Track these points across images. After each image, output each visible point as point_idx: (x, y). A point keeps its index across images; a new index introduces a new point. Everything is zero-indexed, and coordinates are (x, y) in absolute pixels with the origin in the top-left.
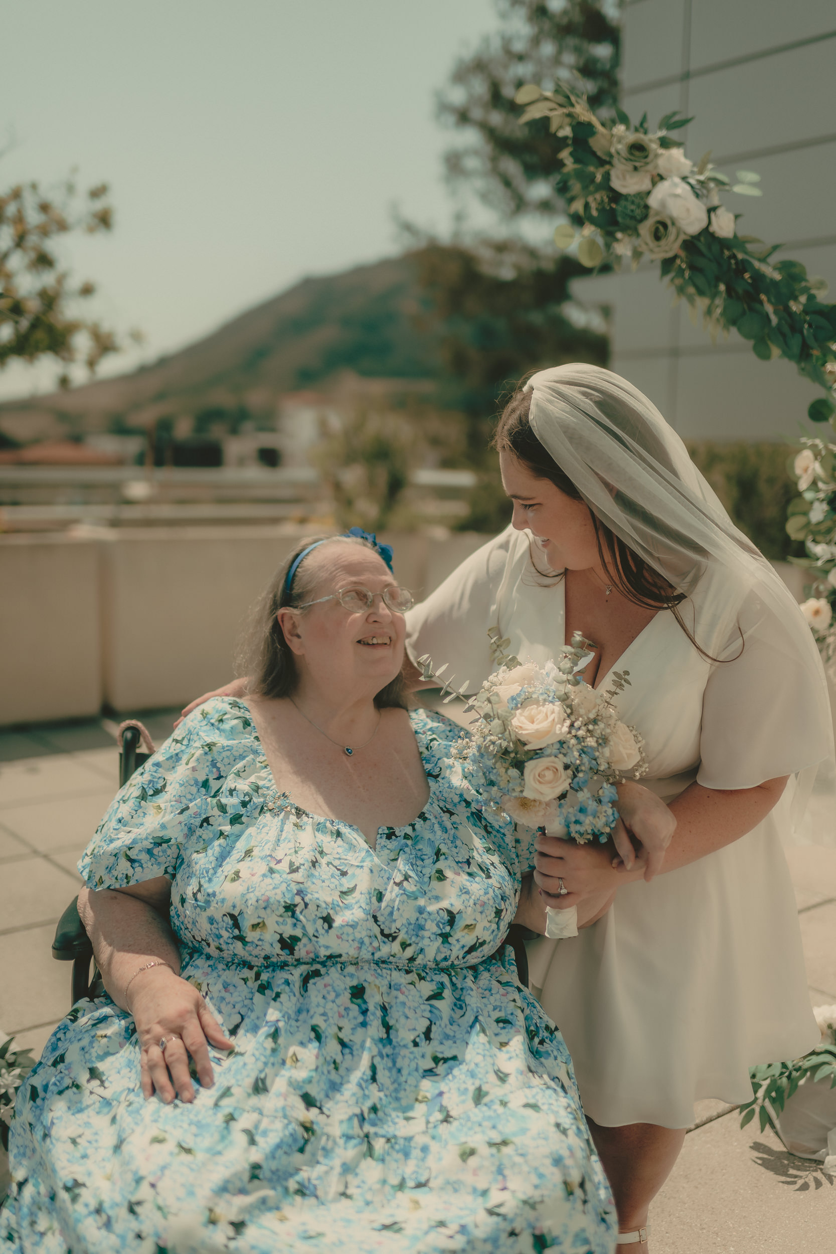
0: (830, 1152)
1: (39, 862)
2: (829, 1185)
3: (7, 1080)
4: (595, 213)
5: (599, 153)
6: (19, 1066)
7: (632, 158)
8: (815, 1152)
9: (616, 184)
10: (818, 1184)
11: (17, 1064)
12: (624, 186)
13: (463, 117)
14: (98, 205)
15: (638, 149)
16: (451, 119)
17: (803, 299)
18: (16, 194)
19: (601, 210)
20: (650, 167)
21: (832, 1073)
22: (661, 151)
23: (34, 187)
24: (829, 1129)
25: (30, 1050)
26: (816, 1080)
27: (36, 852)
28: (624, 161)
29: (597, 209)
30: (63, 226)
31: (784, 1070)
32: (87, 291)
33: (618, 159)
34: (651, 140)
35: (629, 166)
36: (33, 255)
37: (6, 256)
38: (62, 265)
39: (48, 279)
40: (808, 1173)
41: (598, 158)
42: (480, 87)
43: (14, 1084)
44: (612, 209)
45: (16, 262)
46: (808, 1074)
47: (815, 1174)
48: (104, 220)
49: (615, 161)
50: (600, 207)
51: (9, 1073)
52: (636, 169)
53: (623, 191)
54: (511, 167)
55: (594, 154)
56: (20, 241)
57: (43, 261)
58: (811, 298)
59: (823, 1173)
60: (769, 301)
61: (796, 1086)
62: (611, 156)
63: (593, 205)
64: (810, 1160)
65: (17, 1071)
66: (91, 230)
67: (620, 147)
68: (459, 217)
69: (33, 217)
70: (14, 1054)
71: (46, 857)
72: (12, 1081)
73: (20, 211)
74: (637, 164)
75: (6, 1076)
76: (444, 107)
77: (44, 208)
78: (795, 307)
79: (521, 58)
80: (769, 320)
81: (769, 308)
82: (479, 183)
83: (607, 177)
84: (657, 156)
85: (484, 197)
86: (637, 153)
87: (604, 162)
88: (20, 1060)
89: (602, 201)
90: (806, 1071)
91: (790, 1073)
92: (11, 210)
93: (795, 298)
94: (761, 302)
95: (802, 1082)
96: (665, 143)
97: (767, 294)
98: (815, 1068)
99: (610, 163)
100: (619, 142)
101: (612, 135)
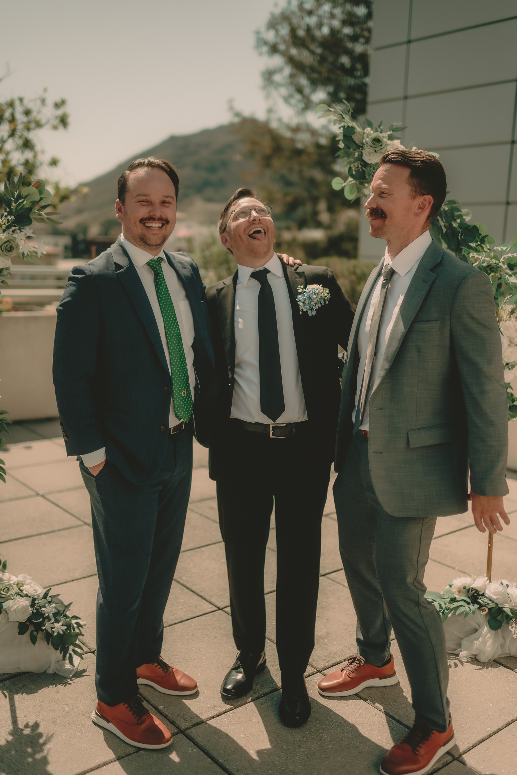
0: (463, 650)
1: (40, 499)
2: (461, 666)
3: (48, 609)
4: (354, 173)
5: (357, 142)
6: (53, 603)
7: (374, 146)
8: (455, 650)
9: (366, 158)
10: (456, 665)
11: (52, 602)
12: (370, 160)
13: (274, 49)
14: (60, 112)
15: (377, 141)
16: (265, 49)
17: (458, 221)
18: (11, 104)
19: (357, 172)
20: (383, 151)
21: (465, 611)
22: (389, 142)
23: (21, 100)
24: (463, 639)
25: (58, 595)
26: (456, 614)
27: (38, 494)
28: (370, 147)
29: (355, 170)
30: (39, 125)
31: (441, 609)
32: (54, 163)
33: (367, 146)
34: (384, 136)
35: (372, 150)
36: (20, 142)
37: (4, 142)
38: (38, 148)
39: (28, 155)
40: (451, 660)
41: (357, 145)
42: (285, 31)
43: (52, 612)
44: (363, 171)
45: (9, 145)
46: (453, 611)
47: (454, 661)
48: (63, 121)
49: (365, 146)
50: (357, 170)
51: (49, 606)
52: (375, 151)
53: (369, 162)
54: (303, 81)
55: (355, 142)
56: (12, 134)
57: (27, 145)
58: (463, 220)
59: (458, 660)
60: (442, 220)
61: (447, 616)
62: (363, 144)
63: (353, 169)
64: (452, 654)
65: (53, 605)
66: (55, 128)
67: (367, 140)
68: (270, 111)
69: (20, 118)
70: (50, 597)
71: (43, 496)
72: (51, 610)
73: (13, 115)
74: (377, 149)
75: (48, 607)
76: (261, 42)
77: (27, 113)
78: (455, 225)
79: (310, 13)
80: (442, 230)
81: (442, 224)
82: (284, 91)
83: (361, 155)
84: (387, 145)
85: (287, 99)
86: (376, 143)
87: (360, 147)
88: (54, 600)
89: (358, 167)
90: (452, 610)
91: (444, 611)
92: (7, 114)
93: (455, 220)
94: (438, 221)
95: (450, 615)
96: (391, 138)
97: (441, 217)
98: (456, 608)
99: (362, 147)
100: (367, 137)
101: (364, 133)
